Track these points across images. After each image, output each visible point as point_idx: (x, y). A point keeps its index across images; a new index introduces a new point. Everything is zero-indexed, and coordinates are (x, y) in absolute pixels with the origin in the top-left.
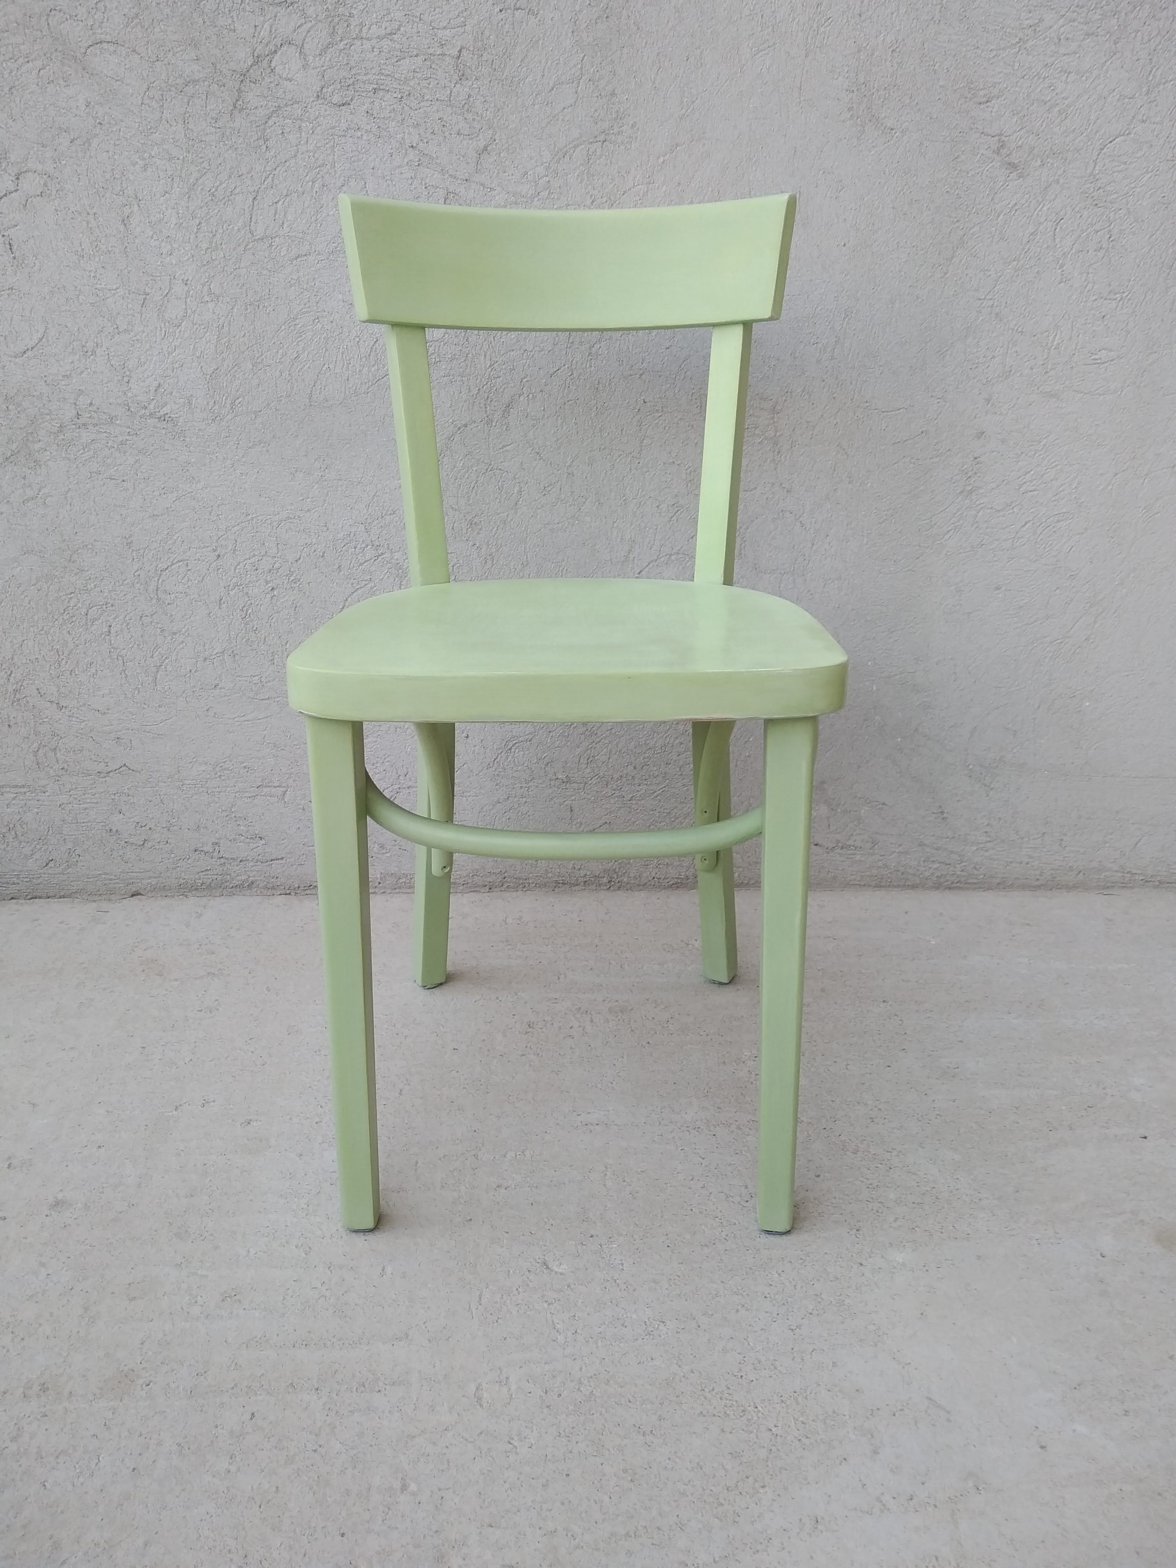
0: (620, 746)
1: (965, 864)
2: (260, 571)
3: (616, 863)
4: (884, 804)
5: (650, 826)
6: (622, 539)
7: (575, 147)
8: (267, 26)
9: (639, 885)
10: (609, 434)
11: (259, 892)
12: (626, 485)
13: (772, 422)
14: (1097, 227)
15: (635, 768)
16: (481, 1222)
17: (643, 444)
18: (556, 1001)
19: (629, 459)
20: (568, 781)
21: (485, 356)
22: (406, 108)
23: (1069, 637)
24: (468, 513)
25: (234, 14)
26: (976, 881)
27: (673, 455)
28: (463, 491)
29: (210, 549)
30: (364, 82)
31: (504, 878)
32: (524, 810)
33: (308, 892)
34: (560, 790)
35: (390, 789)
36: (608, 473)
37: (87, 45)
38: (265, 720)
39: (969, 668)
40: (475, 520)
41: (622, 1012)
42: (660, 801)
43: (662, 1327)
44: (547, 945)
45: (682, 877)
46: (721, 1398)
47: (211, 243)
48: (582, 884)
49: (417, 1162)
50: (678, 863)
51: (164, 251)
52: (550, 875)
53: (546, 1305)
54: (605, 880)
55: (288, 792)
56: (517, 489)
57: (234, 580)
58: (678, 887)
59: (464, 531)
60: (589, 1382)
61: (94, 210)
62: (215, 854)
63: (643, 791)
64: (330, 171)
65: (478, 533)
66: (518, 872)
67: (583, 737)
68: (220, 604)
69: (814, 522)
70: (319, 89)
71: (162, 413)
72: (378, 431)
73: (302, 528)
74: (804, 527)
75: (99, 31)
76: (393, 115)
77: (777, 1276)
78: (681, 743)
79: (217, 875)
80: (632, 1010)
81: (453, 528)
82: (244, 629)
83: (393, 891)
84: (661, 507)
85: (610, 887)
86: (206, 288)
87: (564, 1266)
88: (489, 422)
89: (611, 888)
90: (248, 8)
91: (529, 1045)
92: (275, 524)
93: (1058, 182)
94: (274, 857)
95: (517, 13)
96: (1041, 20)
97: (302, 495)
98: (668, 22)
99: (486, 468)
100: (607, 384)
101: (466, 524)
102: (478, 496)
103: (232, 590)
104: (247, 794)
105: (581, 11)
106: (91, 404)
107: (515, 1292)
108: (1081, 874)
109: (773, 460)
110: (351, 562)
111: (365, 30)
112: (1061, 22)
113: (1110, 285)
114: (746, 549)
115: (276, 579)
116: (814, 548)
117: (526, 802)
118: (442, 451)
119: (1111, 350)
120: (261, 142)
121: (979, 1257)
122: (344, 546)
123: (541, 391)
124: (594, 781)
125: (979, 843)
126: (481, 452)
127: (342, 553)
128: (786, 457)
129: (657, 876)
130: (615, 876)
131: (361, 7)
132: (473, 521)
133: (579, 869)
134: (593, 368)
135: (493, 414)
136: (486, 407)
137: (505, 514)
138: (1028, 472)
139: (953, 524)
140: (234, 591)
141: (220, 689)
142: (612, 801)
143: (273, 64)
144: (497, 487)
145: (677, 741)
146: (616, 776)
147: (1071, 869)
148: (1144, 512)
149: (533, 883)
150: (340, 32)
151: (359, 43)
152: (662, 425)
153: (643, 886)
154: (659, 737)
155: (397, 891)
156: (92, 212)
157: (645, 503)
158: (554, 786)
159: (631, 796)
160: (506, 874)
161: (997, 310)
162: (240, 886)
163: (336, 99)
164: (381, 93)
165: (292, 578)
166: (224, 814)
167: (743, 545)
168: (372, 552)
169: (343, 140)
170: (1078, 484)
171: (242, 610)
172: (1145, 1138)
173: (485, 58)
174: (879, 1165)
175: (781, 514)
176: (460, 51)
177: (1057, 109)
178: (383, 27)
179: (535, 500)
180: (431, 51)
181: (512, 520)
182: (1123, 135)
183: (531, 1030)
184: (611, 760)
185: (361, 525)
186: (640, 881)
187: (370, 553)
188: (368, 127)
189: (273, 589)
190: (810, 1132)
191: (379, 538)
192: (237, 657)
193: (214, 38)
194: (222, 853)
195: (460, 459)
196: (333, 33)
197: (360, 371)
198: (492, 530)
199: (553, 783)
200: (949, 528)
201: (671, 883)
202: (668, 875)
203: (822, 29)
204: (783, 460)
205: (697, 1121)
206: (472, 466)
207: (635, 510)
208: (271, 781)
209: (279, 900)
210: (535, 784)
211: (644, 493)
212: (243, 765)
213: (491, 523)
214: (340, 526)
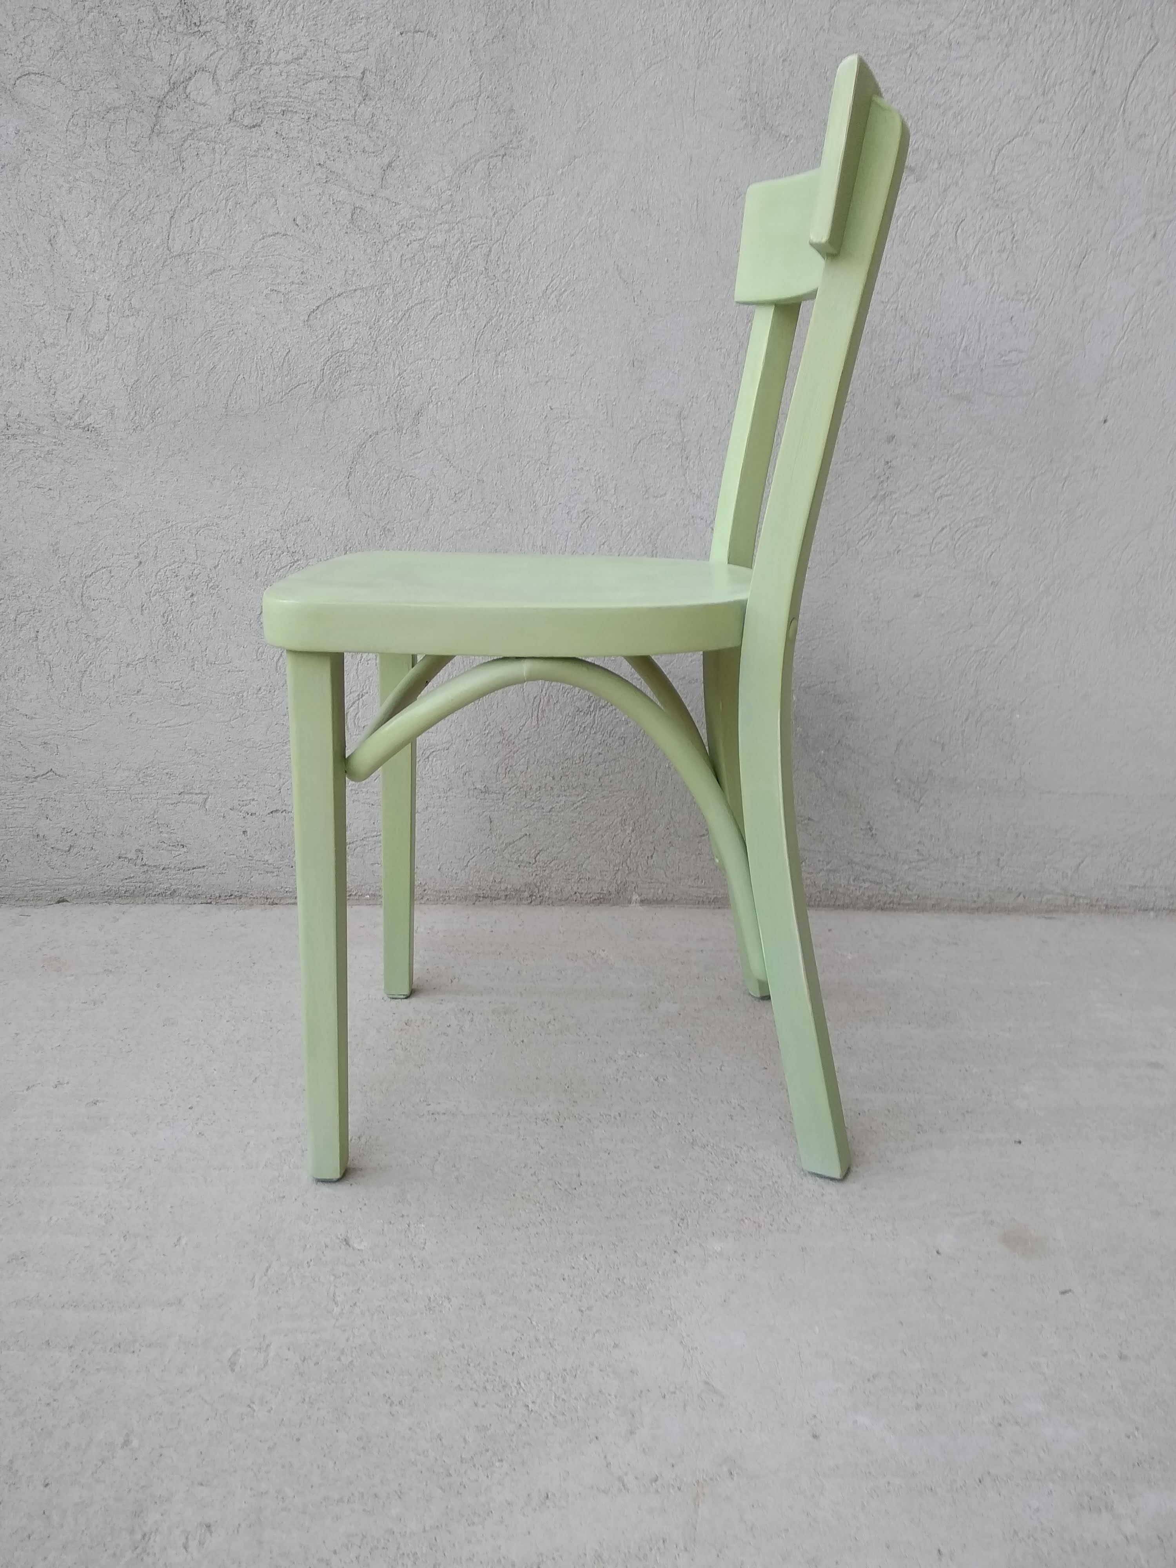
0: (538, 755)
1: (897, 884)
2: (180, 578)
3: (537, 877)
5: (570, 839)
6: (533, 545)
7: (477, 161)
8: (181, 55)
9: (560, 900)
10: (517, 441)
11: (181, 900)
12: (535, 491)
13: (679, 428)
14: (1000, 228)
15: (554, 778)
16: (294, 1199)
17: (552, 451)
18: (442, 1002)
19: (538, 466)
20: (486, 791)
21: (394, 365)
22: (314, 128)
23: (994, 646)
24: (380, 520)
25: (151, 44)
26: (909, 902)
27: (582, 461)
28: (375, 498)
29: (132, 556)
30: (273, 105)
31: (425, 890)
33: (228, 901)
34: (479, 800)
36: (518, 480)
37: (16, 76)
38: (187, 726)
39: (892, 678)
40: (388, 527)
41: (505, 1013)
42: (580, 813)
43: (446, 1304)
44: (450, 952)
45: (605, 892)
46: (484, 1374)
47: (131, 260)
48: (503, 898)
49: (249, 1143)
50: (600, 878)
51: (88, 268)
52: (470, 888)
53: (332, 1278)
54: (526, 894)
55: (209, 800)
56: (428, 495)
57: (155, 587)
58: (601, 903)
59: (377, 538)
60: (352, 1352)
61: (23, 232)
62: (139, 861)
63: (563, 802)
64: (243, 190)
65: (391, 540)
66: (438, 884)
67: (500, 746)
68: (142, 610)
70: (231, 112)
71: (86, 423)
72: (292, 439)
73: (220, 535)
75: (27, 63)
76: (301, 135)
77: (582, 1259)
78: (600, 754)
79: (140, 882)
80: (516, 1011)
81: (366, 535)
82: (165, 635)
84: (571, 513)
86: (127, 303)
87: (364, 1243)
88: (400, 430)
89: (533, 903)
90: (164, 39)
91: (400, 1041)
92: (194, 531)
93: (957, 183)
94: (195, 865)
95: (417, 35)
96: (930, 26)
97: (220, 502)
98: (562, 39)
99: (397, 474)
100: (514, 391)
101: (379, 530)
102: (390, 503)
103: (154, 596)
104: (169, 801)
105: (477, 32)
106: (19, 415)
107: (306, 1265)
108: (1022, 896)
109: (682, 466)
110: (268, 568)
111: (273, 55)
112: (951, 27)
113: (1016, 285)
114: (658, 554)
115: (195, 586)
117: (445, 812)
118: (354, 458)
119: (1021, 352)
120: (178, 164)
121: (803, 1250)
122: (261, 552)
123: (450, 399)
124: (513, 791)
125: (911, 862)
126: (392, 460)
127: (259, 559)
128: (694, 462)
129: (579, 891)
130: (536, 890)
131: (269, 35)
132: (386, 527)
133: (500, 882)
134: (499, 376)
135: (403, 422)
136: (396, 415)
137: (417, 521)
138: (942, 477)
139: (867, 529)
140: (155, 597)
141: (143, 694)
142: (532, 813)
143: (188, 91)
144: (409, 494)
145: (596, 751)
146: (534, 787)
147: (1010, 890)
148: (1066, 516)
149: (453, 896)
150: (250, 58)
151: (267, 68)
152: (569, 431)
153: (565, 901)
154: (576, 747)
156: (21, 233)
157: (555, 510)
158: (473, 796)
159: (550, 807)
160: (426, 887)
161: (902, 313)
162: (162, 895)
163: (247, 121)
164: (290, 115)
165: (210, 585)
166: (147, 821)
167: (655, 551)
168: (288, 558)
169: (254, 160)
170: (996, 487)
171: (164, 616)
172: (1020, 1142)
173: (387, 78)
174: (725, 1160)
175: (692, 521)
176: (363, 73)
177: (952, 111)
178: (290, 53)
179: (446, 507)
180: (336, 73)
181: (424, 526)
182: (1021, 135)
183: (407, 1027)
184: (529, 770)
185: (277, 532)
186: (561, 896)
187: (286, 559)
188: (278, 147)
189: (192, 595)
190: (662, 1127)
191: (294, 544)
192: (158, 663)
193: (133, 67)
194: (145, 860)
195: (372, 466)
196: (244, 59)
197: (274, 381)
198: (404, 537)
199: (471, 793)
200: (864, 534)
201: (594, 898)
202: (590, 891)
203: (712, 42)
204: (691, 465)
205: (548, 1113)
206: (384, 473)
207: (545, 516)
208: (192, 788)
209: (198, 908)
210: (454, 794)
211: (553, 500)
212: (165, 771)
213: (404, 530)
214: (257, 533)
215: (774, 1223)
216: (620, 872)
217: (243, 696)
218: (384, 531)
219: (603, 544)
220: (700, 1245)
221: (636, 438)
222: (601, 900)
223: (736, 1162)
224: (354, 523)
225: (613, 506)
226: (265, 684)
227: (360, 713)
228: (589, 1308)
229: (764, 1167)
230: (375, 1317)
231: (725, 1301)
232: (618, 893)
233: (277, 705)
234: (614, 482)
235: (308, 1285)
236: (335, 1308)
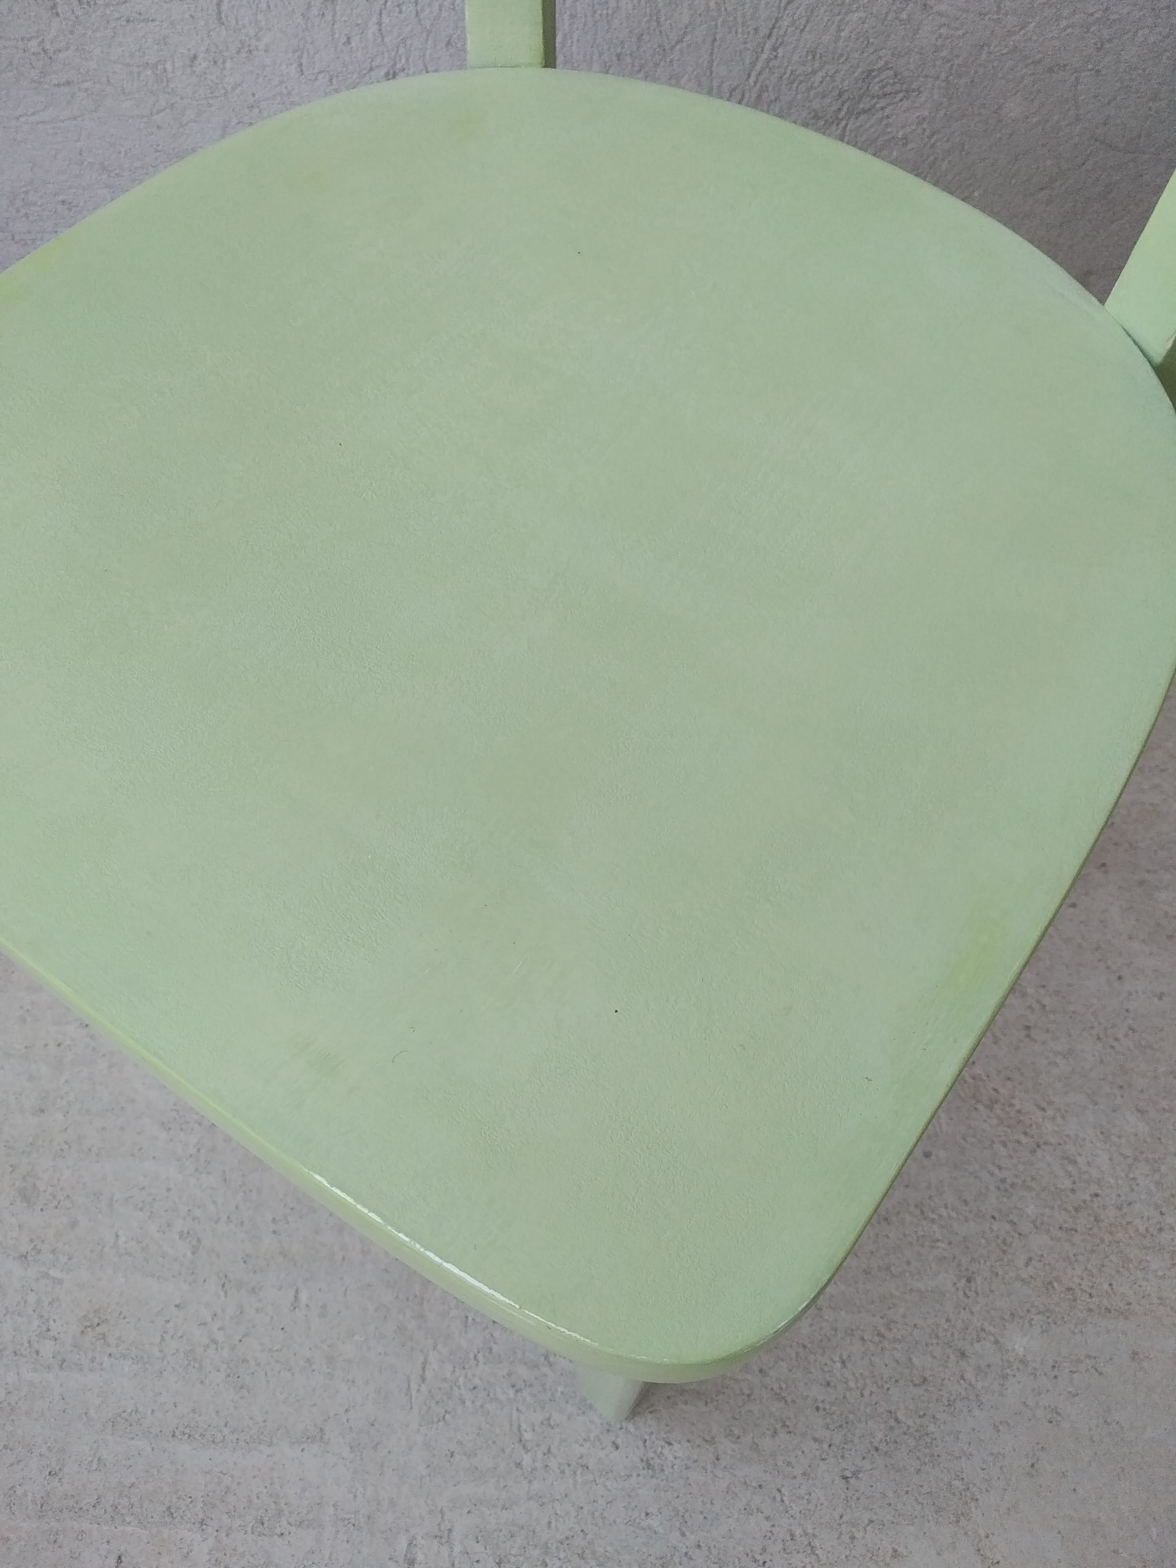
77: (839, 1365)
121: (1134, 1356)
174: (1023, 1138)
212: (61, 198)
215: (1094, 1292)
217: (165, 70)
220: (997, 1342)
226: (203, 49)
228: (855, 1474)
229: (1078, 1158)
230: (579, 1479)
231: (1033, 1465)
233: (233, 89)
235: (482, 1406)
236: (525, 1456)
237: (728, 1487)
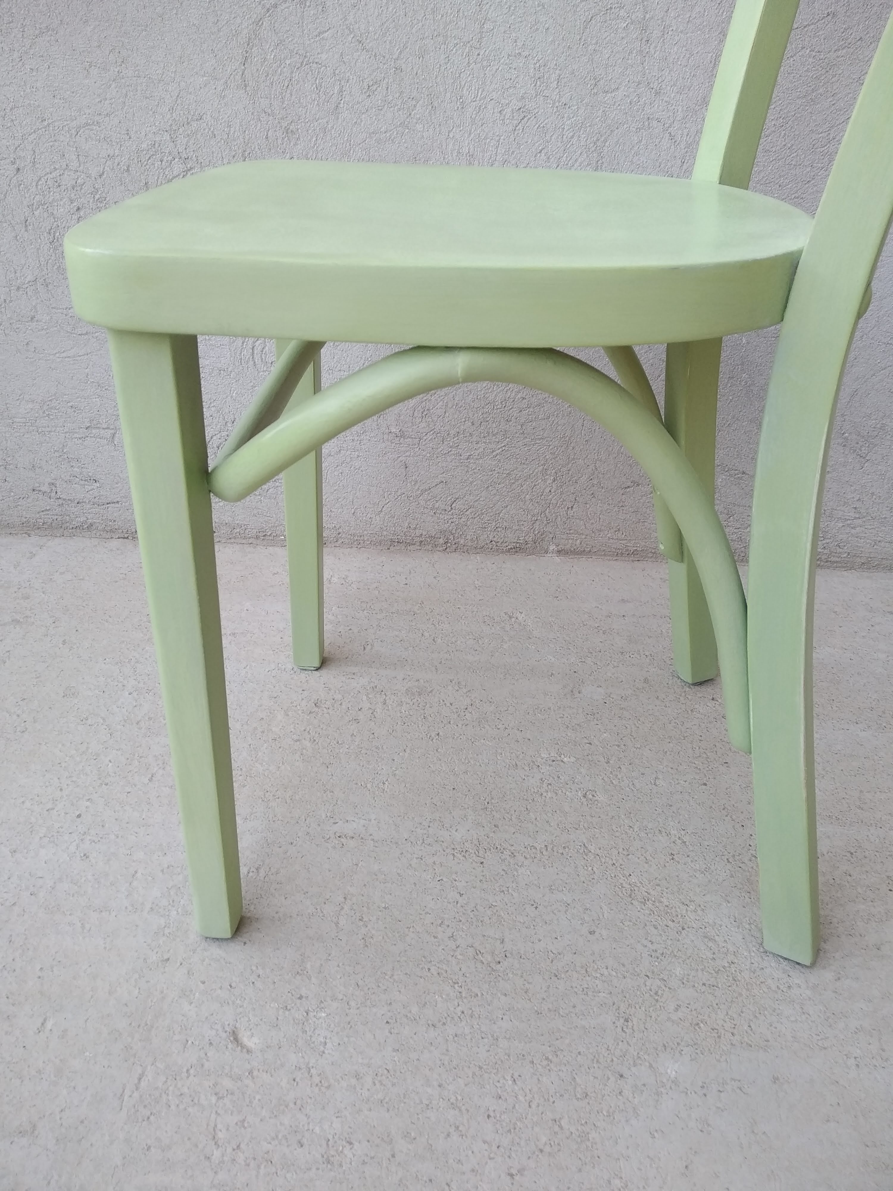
0: (457, 399)
2: (63, 187)
3: (453, 524)
4: (744, 473)
5: (488, 487)
6: (459, 153)
9: (475, 548)
10: (442, 16)
11: (98, 534)
12: (463, 83)
15: (473, 424)
16: (179, 964)
17: (485, 30)
18: (354, 677)
19: (467, 50)
20: (402, 435)
24: (282, 119)
26: (837, 559)
27: (520, 44)
28: (276, 90)
29: (8, 161)
31: (339, 534)
32: (356, 464)
34: (394, 445)
35: (218, 436)
36: (443, 68)
38: (86, 357)
40: (291, 127)
41: (420, 694)
42: (499, 461)
43: (347, 1152)
44: (363, 611)
45: (521, 541)
48: (418, 544)
49: (136, 872)
50: (517, 528)
52: (385, 533)
53: (214, 1099)
54: (441, 541)
55: (117, 435)
56: (337, 89)
57: (37, 198)
59: (280, 141)
62: (53, 494)
63: (481, 450)
65: (295, 145)
66: (352, 528)
68: (26, 226)
69: (685, 134)
73: (102, 136)
74: (673, 141)
77: (510, 1082)
78: (524, 398)
79: (57, 515)
80: (431, 692)
81: (267, 138)
82: (53, 255)
83: (228, 541)
84: (505, 112)
85: (446, 549)
87: (255, 1040)
91: (308, 729)
92: (73, 132)
94: (109, 500)
97: (99, 95)
99: (301, 61)
101: (281, 132)
102: (294, 97)
103: (36, 209)
104: (76, 436)
107: (185, 1075)
109: (641, 51)
110: (158, 178)
114: (604, 167)
115: (80, 198)
116: (685, 167)
117: (358, 456)
118: (249, 39)
121: (775, 1080)
122: (149, 158)
124: (429, 436)
125: (846, 520)
126: (294, 41)
127: (148, 167)
128: (656, 47)
129: (495, 539)
130: (451, 537)
132: (289, 128)
133: (415, 529)
137: (325, 121)
140: (38, 211)
141: (37, 321)
142: (449, 459)
144: (314, 86)
145: (519, 396)
146: (452, 432)
149: (368, 540)
153: (479, 549)
154: (498, 390)
155: (232, 540)
157: (485, 107)
158: (388, 440)
159: (468, 454)
160: (341, 530)
162: (80, 528)
165: (97, 197)
166: (57, 454)
167: (600, 162)
168: (180, 165)
171: (49, 233)
174: (670, 923)
175: (647, 123)
179: (358, 103)
181: (332, 127)
183: (316, 709)
184: (447, 414)
185: (166, 133)
186: (477, 543)
189: (78, 209)
190: (595, 869)
191: (186, 149)
192: (50, 287)
194: (59, 493)
195: (270, 50)
198: (310, 140)
201: (509, 547)
202: (506, 539)
204: (652, 51)
205: (467, 841)
206: (285, 58)
207: (473, 116)
208: (99, 423)
209: (115, 543)
210: (368, 437)
211: (484, 94)
212: (69, 405)
213: (310, 132)
214: (143, 134)
215: (735, 1031)
216: (538, 523)
218: (287, 133)
219: (540, 152)
220: (651, 1066)
221: (587, 14)
222: (517, 550)
223: (683, 929)
224: (252, 122)
225: (554, 103)
227: (267, 348)
228: (521, 1171)
229: (716, 938)
230: (262, 1171)
231: (686, 1167)
232: (535, 543)
234: (557, 72)
235: (185, 1109)
236: (215, 1151)
237: (401, 1180)
